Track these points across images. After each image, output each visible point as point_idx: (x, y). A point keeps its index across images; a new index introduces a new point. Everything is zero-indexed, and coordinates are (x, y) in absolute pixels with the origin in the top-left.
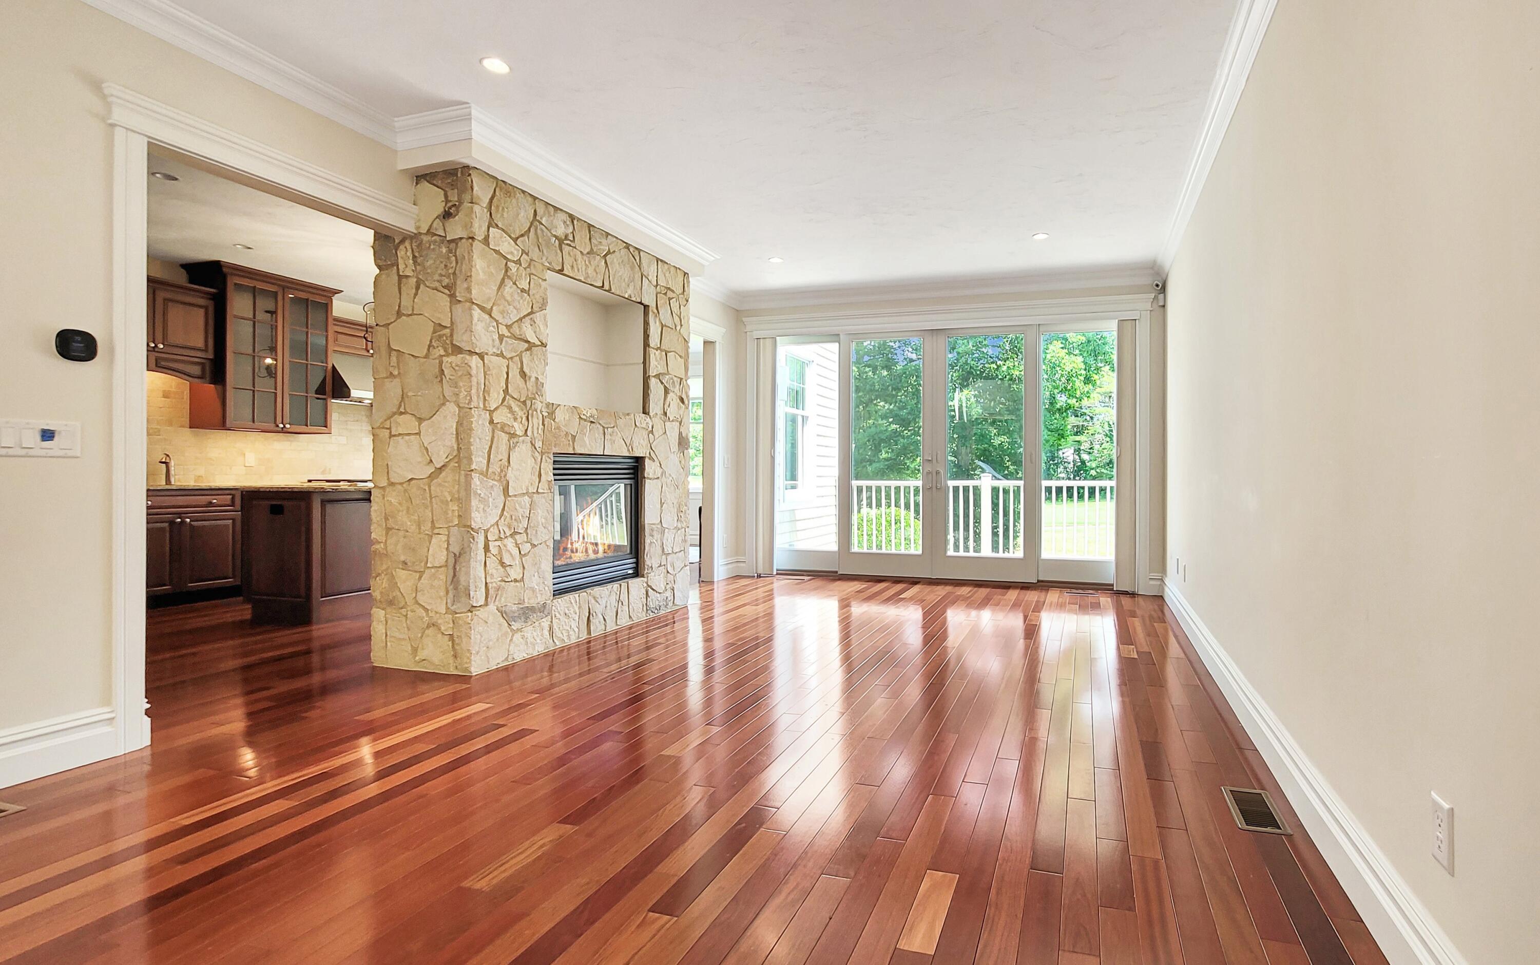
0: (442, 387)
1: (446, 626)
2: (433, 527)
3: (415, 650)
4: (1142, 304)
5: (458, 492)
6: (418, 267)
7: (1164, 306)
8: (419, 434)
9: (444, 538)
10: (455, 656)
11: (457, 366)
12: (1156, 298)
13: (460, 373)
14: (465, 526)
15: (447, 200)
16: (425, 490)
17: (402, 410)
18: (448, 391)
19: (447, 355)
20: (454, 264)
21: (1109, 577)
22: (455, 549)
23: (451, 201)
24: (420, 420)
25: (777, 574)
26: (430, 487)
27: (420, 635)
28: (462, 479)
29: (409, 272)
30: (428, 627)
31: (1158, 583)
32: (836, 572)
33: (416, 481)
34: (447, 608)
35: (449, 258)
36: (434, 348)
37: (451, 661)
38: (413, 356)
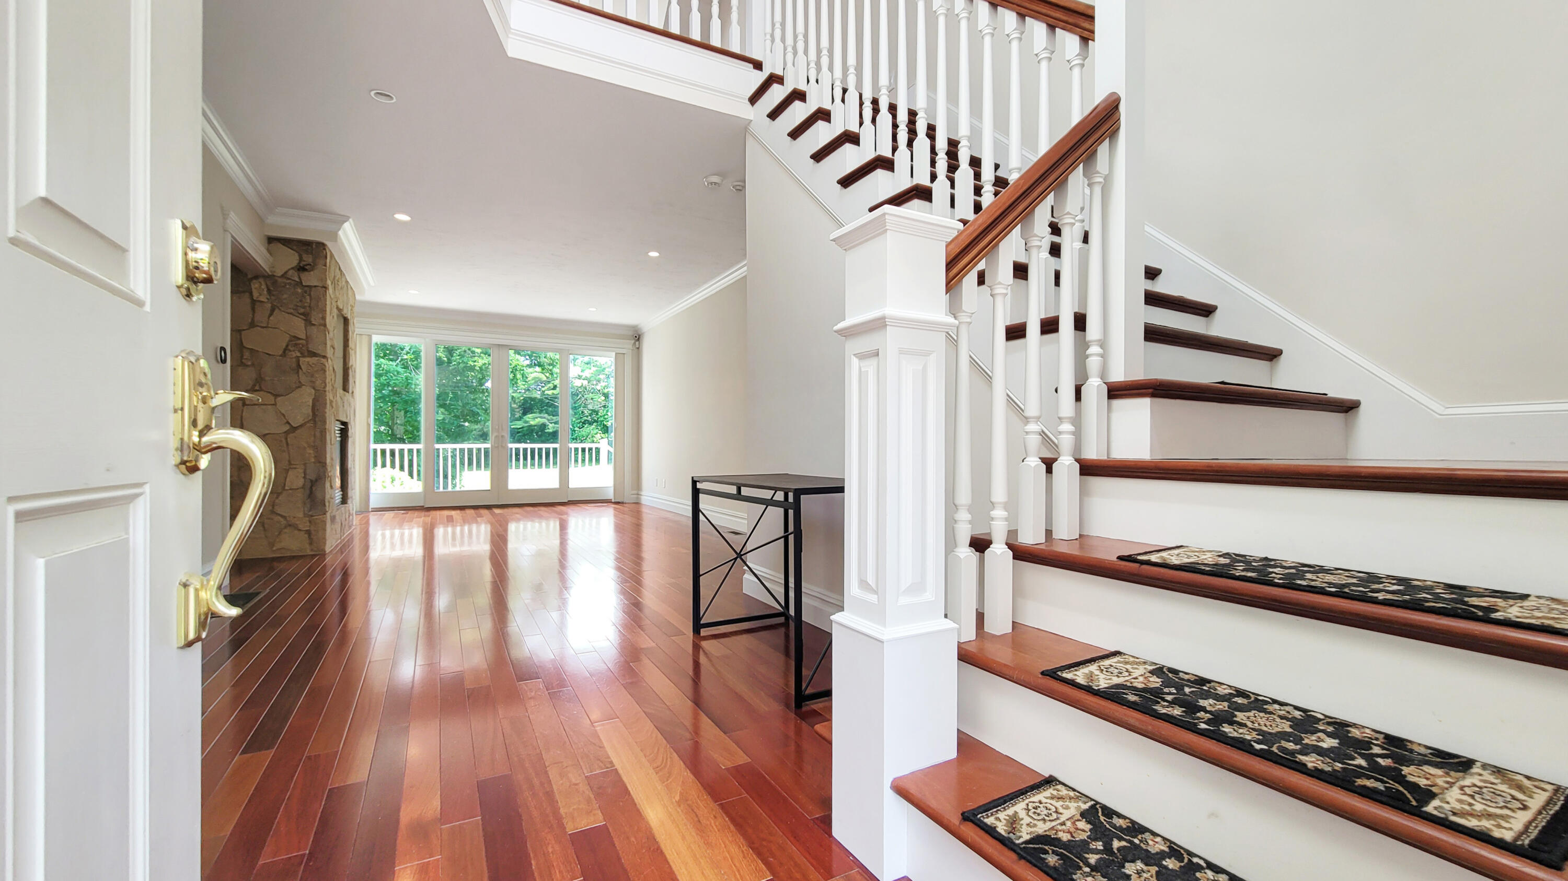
0: (298, 376)
1: (304, 525)
2: (290, 463)
3: (272, 545)
4: (629, 345)
5: (314, 442)
6: (273, 297)
7: (638, 348)
8: (275, 404)
9: (301, 471)
10: (311, 544)
11: (313, 364)
12: (635, 343)
13: (316, 369)
14: (320, 462)
15: (301, 260)
16: (281, 441)
17: (257, 388)
18: (303, 379)
19: (304, 356)
20: (308, 301)
21: (610, 495)
22: (312, 476)
23: (304, 261)
24: (276, 396)
25: (372, 511)
26: (286, 439)
27: (277, 533)
28: (318, 434)
29: (263, 299)
30: (285, 527)
31: (635, 496)
32: (423, 506)
33: (271, 435)
34: (304, 514)
35: (304, 297)
36: (290, 351)
37: (308, 546)
38: (267, 354)
